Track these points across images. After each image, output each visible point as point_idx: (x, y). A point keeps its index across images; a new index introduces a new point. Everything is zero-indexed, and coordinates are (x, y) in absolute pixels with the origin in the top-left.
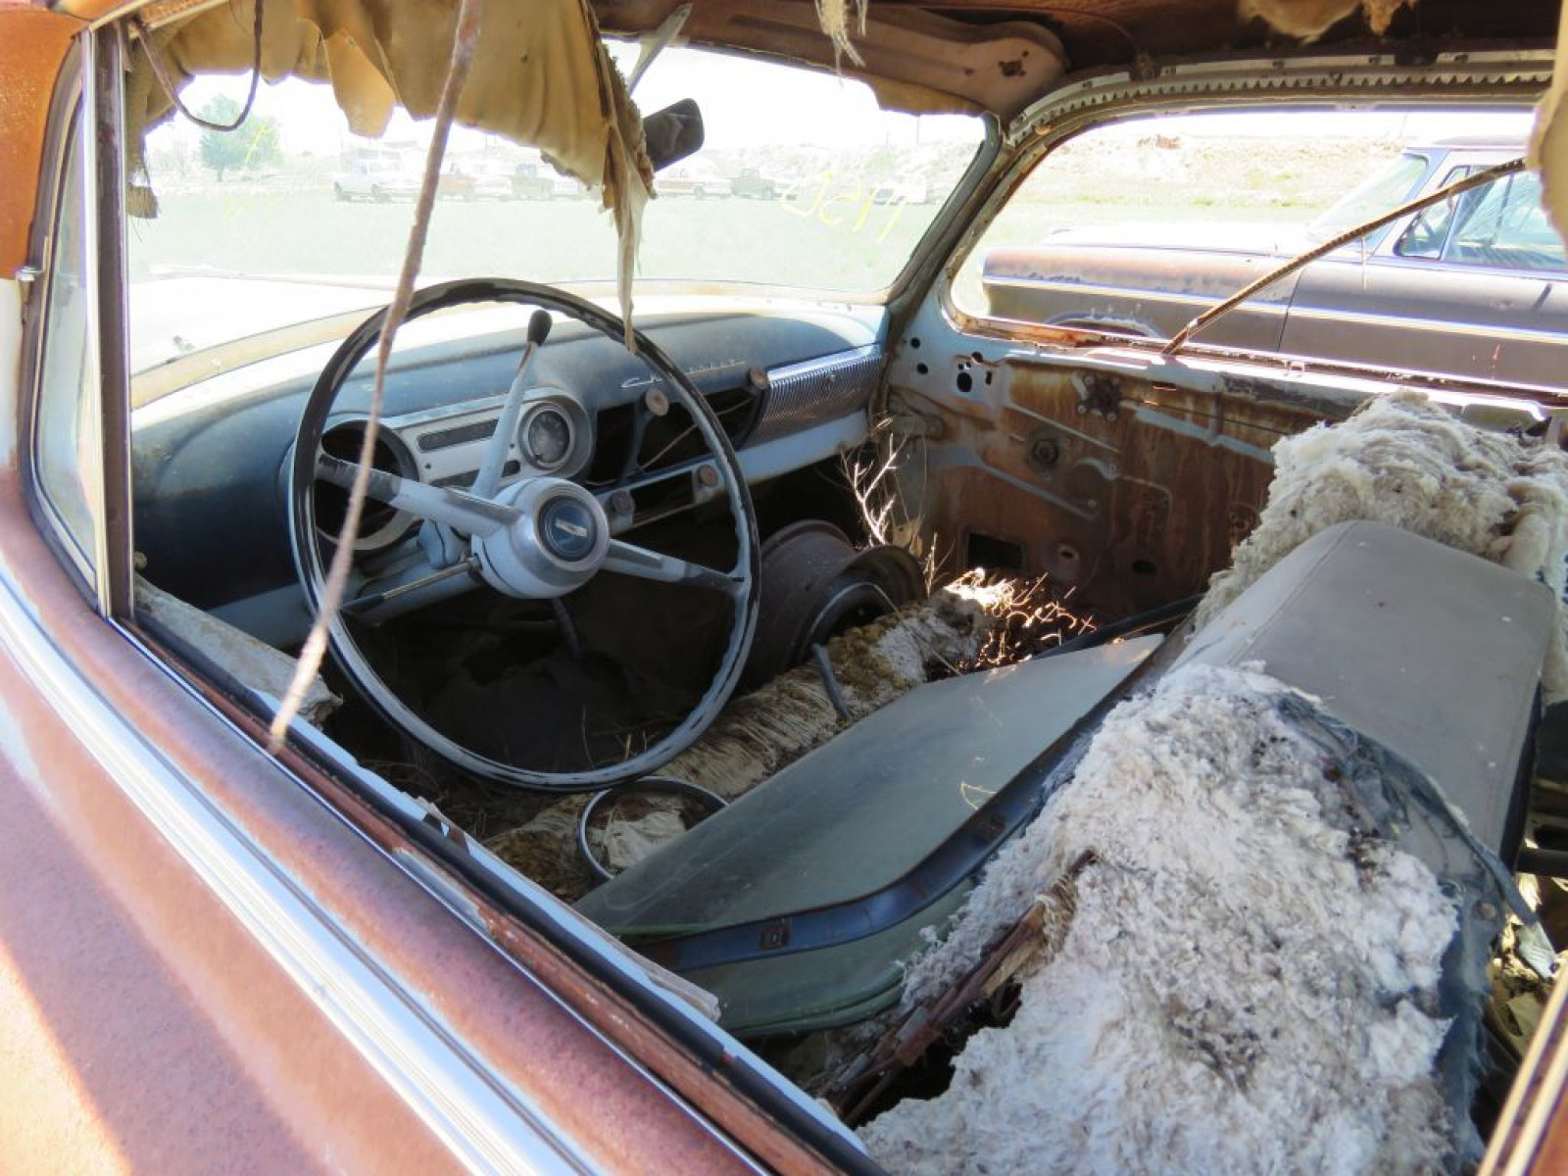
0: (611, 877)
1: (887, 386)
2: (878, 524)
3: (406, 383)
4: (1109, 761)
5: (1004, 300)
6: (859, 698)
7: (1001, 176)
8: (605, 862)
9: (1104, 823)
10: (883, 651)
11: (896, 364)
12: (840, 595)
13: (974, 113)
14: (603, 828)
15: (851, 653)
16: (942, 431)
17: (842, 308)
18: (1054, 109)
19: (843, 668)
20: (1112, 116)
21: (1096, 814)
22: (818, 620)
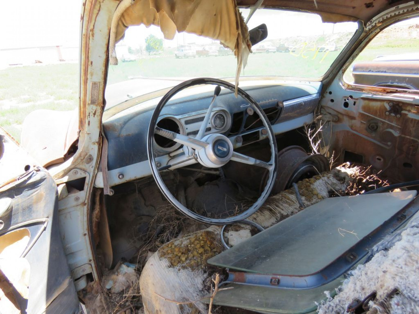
0: (228, 248)
1: (320, 106)
2: (315, 147)
3: (182, 106)
4: (405, 254)
5: (359, 79)
6: (307, 201)
7: (363, 40)
8: (227, 243)
9: (403, 279)
10: (315, 187)
11: (324, 99)
12: (302, 168)
13: (354, 21)
14: (228, 233)
15: (304, 187)
16: (338, 119)
17: (308, 83)
18: (383, 17)
19: (302, 191)
20: (406, 17)
21: (400, 275)
22: (295, 176)
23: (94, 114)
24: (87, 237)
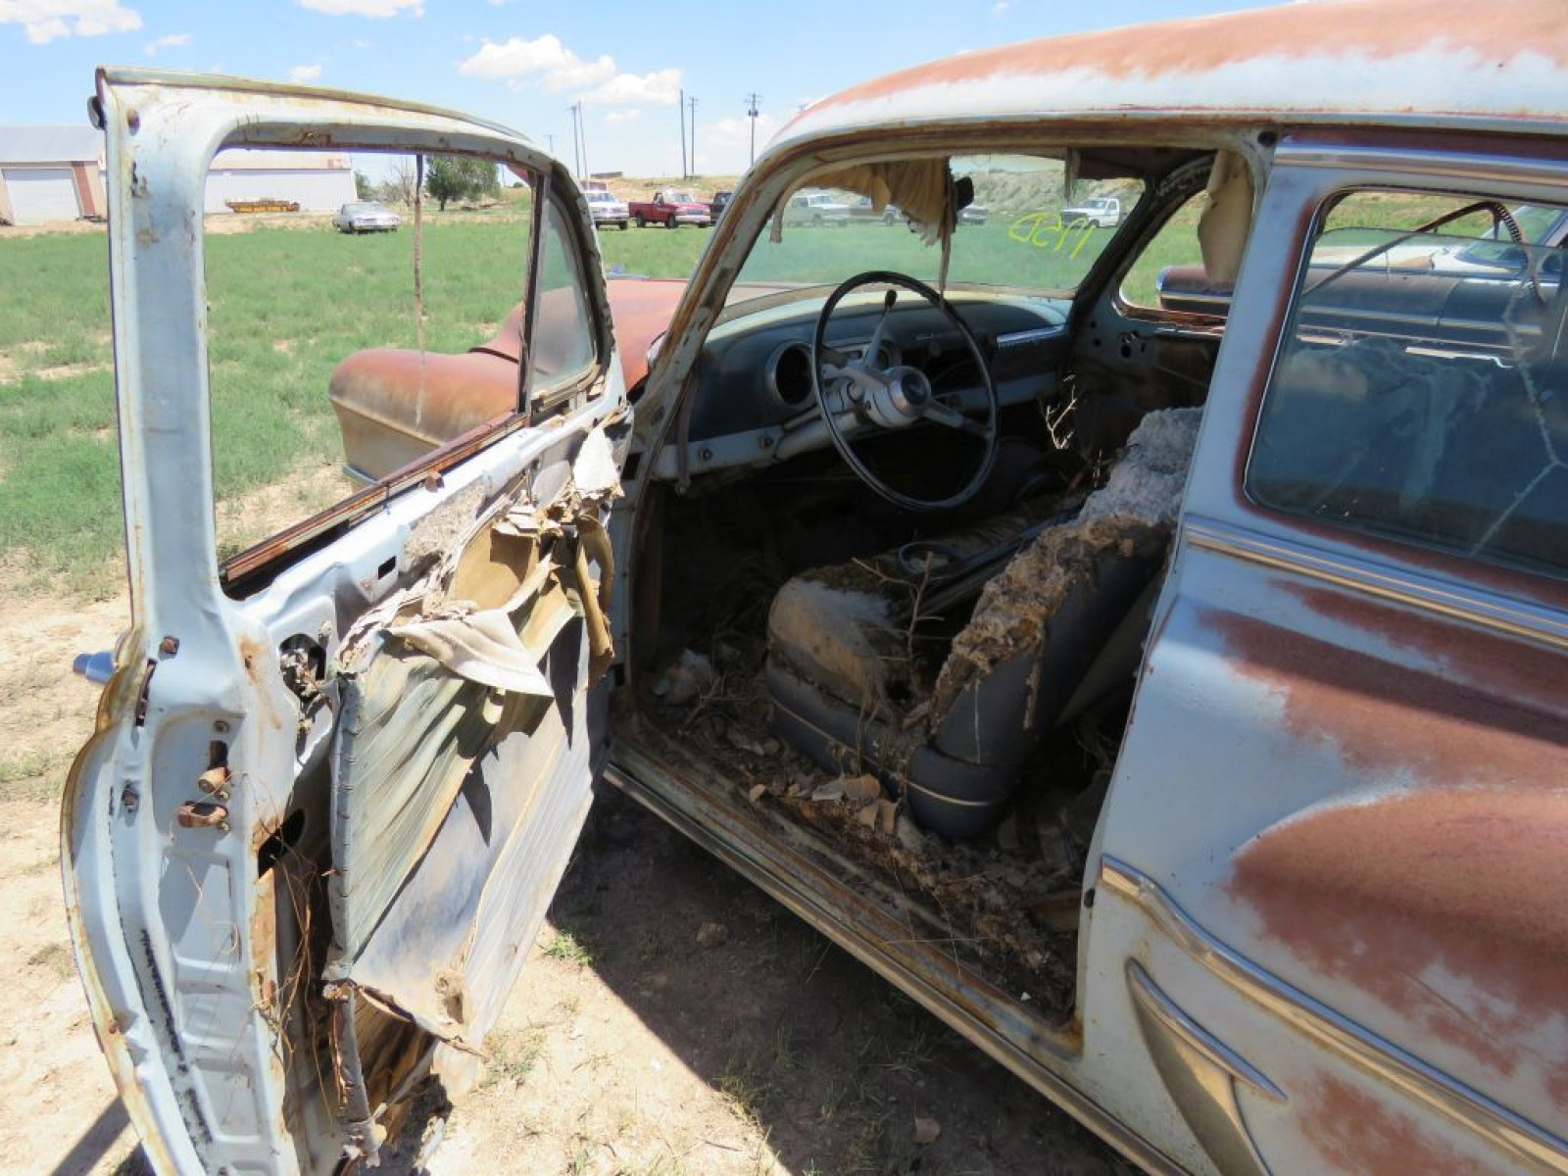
1: (1072, 353)
11: (1079, 339)
13: (1137, 177)
17: (1045, 301)
23: (701, 325)
24: (627, 580)
